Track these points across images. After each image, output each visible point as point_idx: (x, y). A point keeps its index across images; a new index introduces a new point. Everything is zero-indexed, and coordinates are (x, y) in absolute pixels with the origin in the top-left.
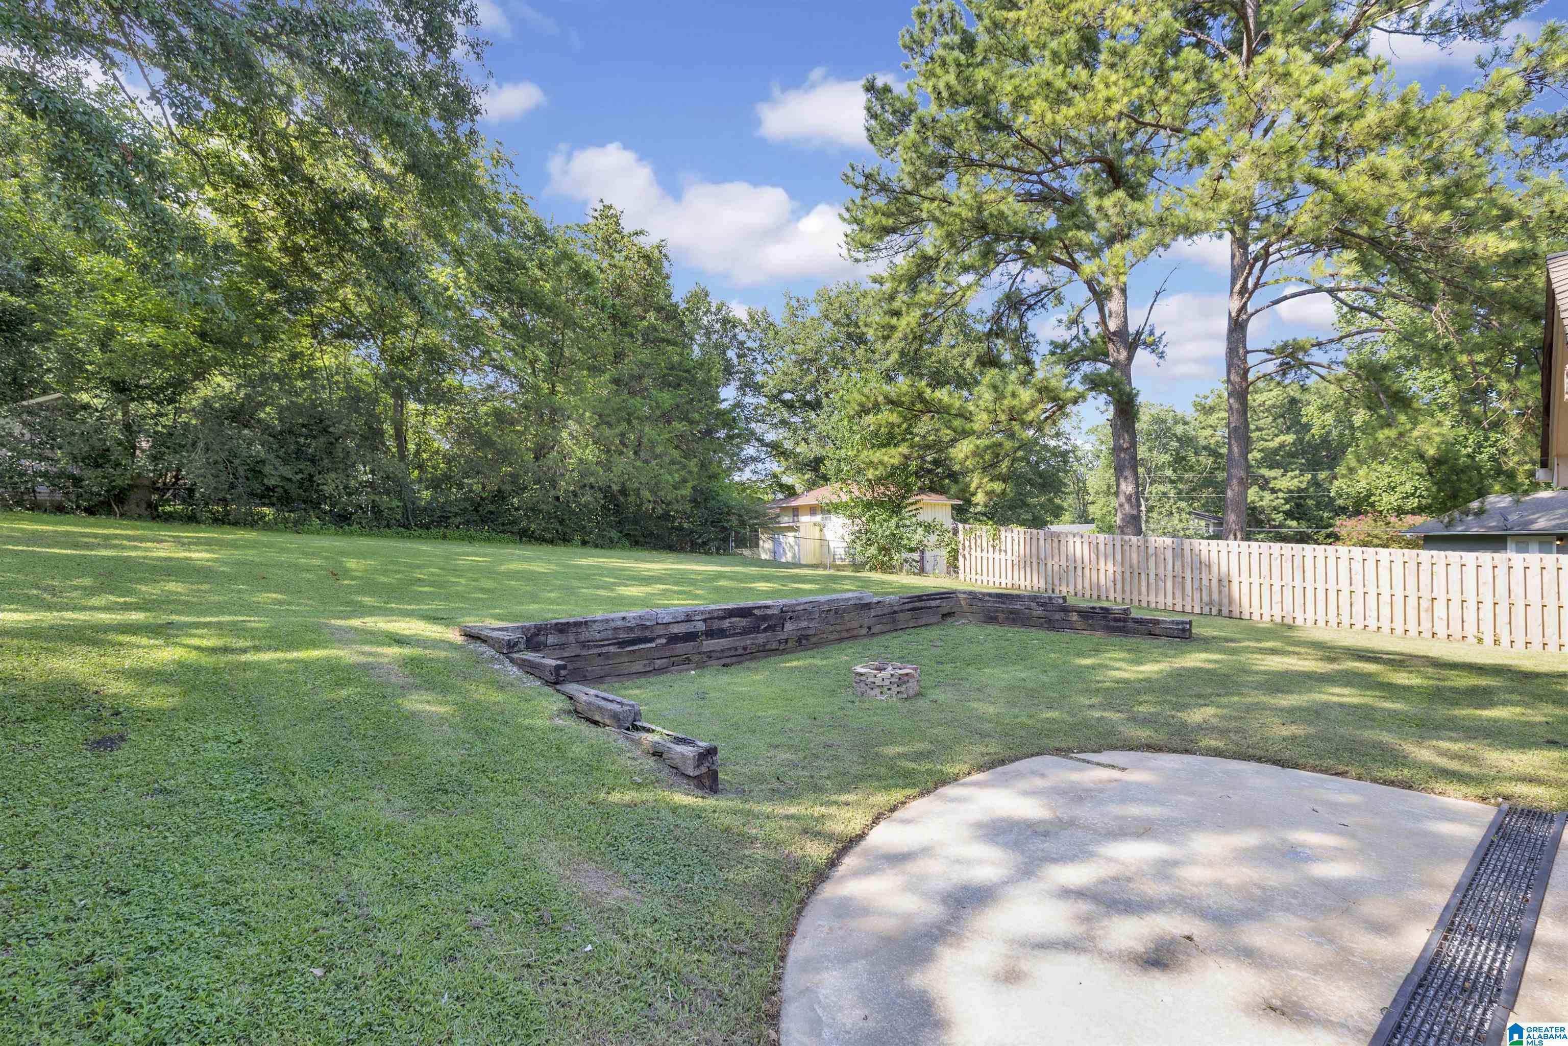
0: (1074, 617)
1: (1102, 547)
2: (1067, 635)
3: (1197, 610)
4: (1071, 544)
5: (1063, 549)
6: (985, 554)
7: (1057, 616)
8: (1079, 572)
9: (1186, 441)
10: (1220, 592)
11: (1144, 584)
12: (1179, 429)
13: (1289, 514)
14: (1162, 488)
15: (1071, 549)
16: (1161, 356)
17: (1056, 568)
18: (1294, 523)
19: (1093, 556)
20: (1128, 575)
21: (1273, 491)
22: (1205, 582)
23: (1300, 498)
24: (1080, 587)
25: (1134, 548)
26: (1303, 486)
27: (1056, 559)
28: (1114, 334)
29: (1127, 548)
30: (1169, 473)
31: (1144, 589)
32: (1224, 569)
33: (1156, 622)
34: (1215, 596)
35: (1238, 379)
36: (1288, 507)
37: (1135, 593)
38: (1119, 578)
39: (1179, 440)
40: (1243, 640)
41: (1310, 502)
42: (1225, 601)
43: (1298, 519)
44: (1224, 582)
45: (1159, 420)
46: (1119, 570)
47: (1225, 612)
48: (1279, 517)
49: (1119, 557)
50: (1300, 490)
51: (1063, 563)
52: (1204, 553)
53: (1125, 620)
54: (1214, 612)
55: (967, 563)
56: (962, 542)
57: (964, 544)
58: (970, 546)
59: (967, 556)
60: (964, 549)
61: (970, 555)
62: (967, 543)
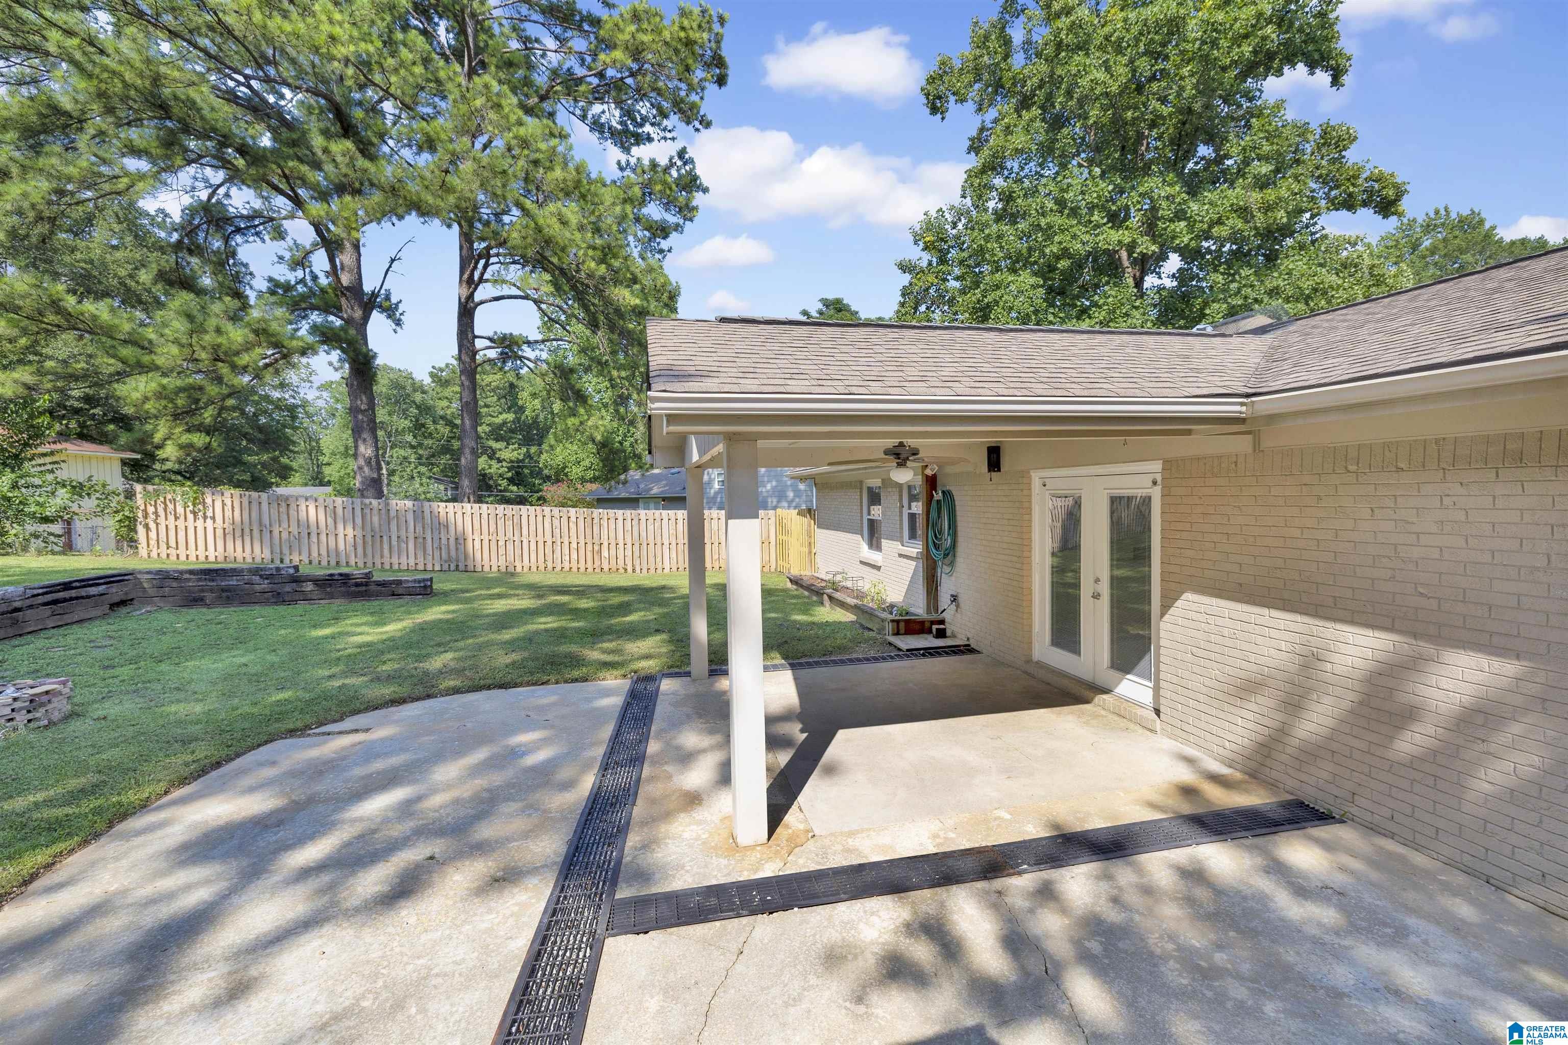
0: (309, 587)
1: (340, 511)
2: (301, 607)
3: (437, 568)
4: (303, 507)
5: (293, 512)
6: (181, 523)
7: (288, 588)
8: (314, 538)
9: (424, 409)
10: (457, 549)
11: (386, 547)
12: (418, 397)
13: (511, 481)
14: (402, 452)
15: (303, 514)
16: (398, 323)
17: (285, 535)
18: (515, 488)
19: (330, 521)
20: (369, 539)
21: (499, 461)
22: (444, 541)
23: (519, 467)
24: (315, 554)
25: (375, 512)
26: (521, 457)
27: (285, 525)
28: (347, 288)
29: (367, 511)
30: (409, 438)
31: (386, 552)
32: (460, 528)
33: (399, 583)
34: (453, 553)
35: (468, 360)
36: (510, 474)
37: (378, 556)
38: (359, 541)
39: (418, 407)
40: (476, 589)
41: (526, 471)
42: (462, 557)
43: (517, 485)
44: (461, 540)
45: (396, 385)
46: (359, 533)
47: (461, 567)
48: (504, 483)
49: (359, 521)
50: (519, 461)
51: (294, 529)
52: (443, 514)
53: (367, 584)
54: (453, 567)
55: (153, 534)
56: (142, 507)
57: (145, 511)
58: (156, 513)
59: (152, 526)
60: (146, 516)
61: (157, 524)
62: (151, 509)
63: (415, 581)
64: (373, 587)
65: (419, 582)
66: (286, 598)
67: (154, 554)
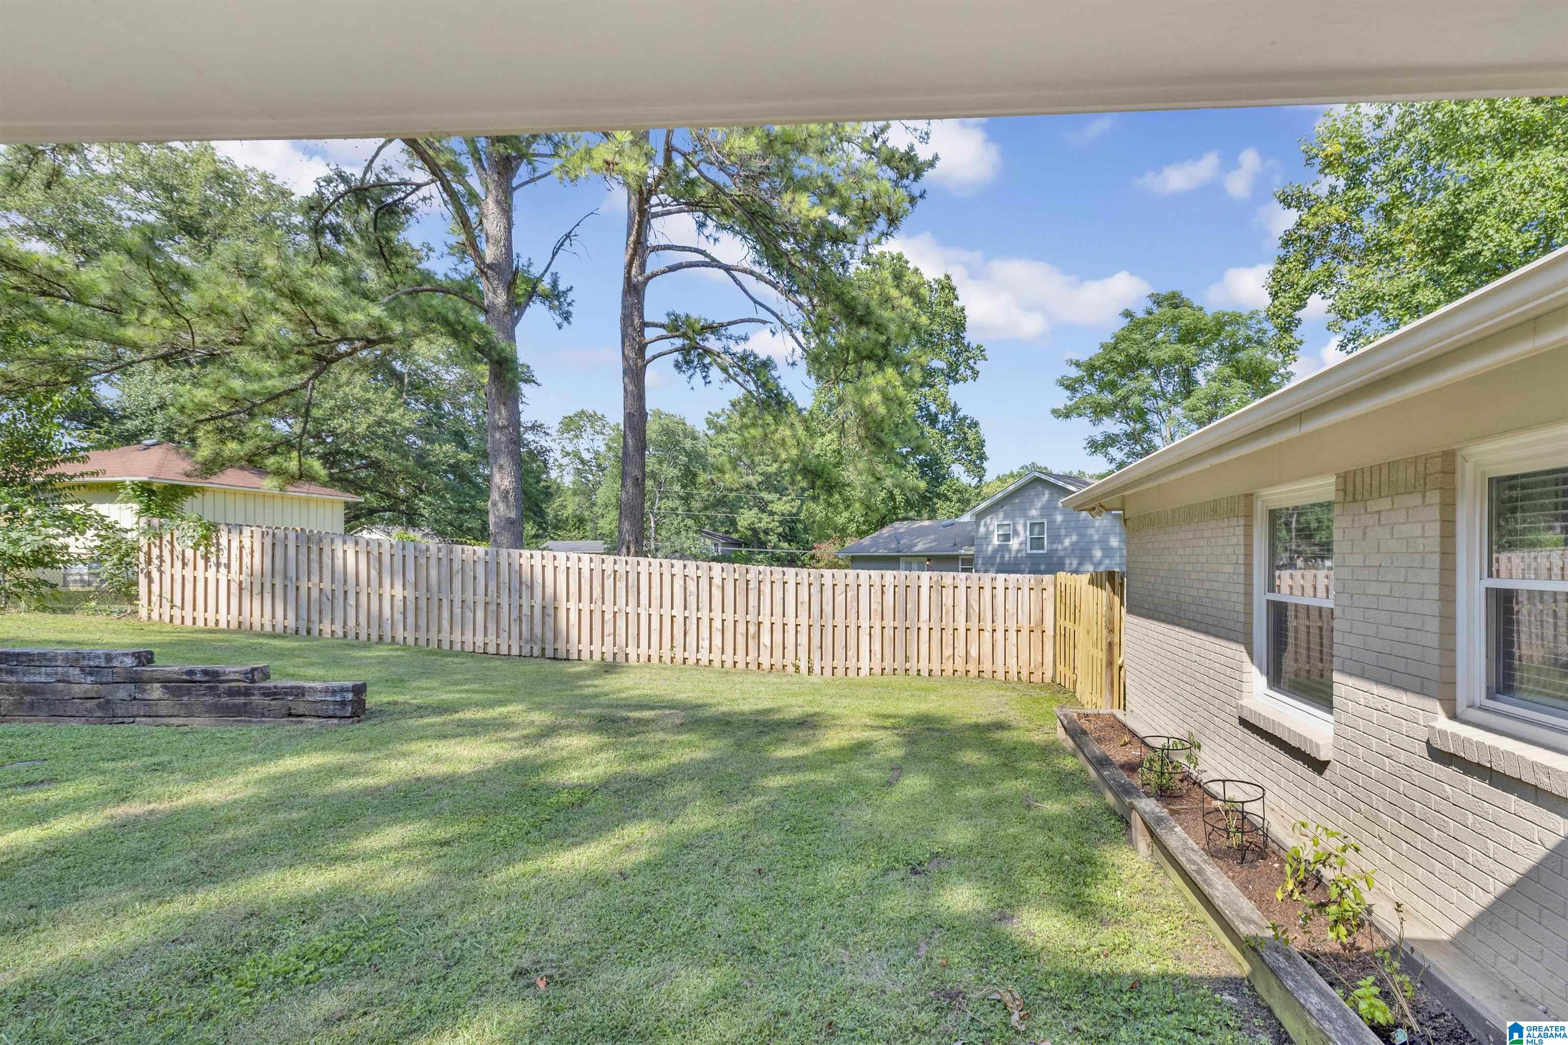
0: (156, 692)
1: (386, 559)
3: (515, 651)
4: (339, 554)
5: (327, 560)
6: (189, 572)
8: (352, 601)
9: (696, 456)
10: (543, 623)
11: (446, 615)
12: (688, 444)
13: (783, 537)
14: (670, 504)
15: (339, 562)
17: (315, 593)
18: (786, 545)
19: (374, 573)
20: (423, 603)
21: (772, 513)
22: (526, 610)
23: (793, 521)
24: (351, 623)
25: (433, 562)
26: (794, 511)
27: (315, 578)
28: (490, 266)
29: (423, 561)
30: (677, 488)
31: (446, 624)
32: (549, 591)
34: (538, 630)
35: (632, 355)
37: (434, 629)
38: (411, 606)
39: (688, 455)
41: (800, 526)
42: (550, 635)
43: (789, 542)
44: (550, 610)
46: (410, 594)
48: (773, 538)
49: (411, 576)
51: (327, 585)
52: (526, 569)
54: (536, 652)
55: (155, 588)
56: (145, 549)
57: (149, 553)
58: (160, 557)
59: (155, 575)
60: (149, 562)
61: (161, 572)
62: (155, 552)
63: (326, 691)
64: (257, 699)
65: (334, 692)
66: (119, 712)
67: (155, 616)
